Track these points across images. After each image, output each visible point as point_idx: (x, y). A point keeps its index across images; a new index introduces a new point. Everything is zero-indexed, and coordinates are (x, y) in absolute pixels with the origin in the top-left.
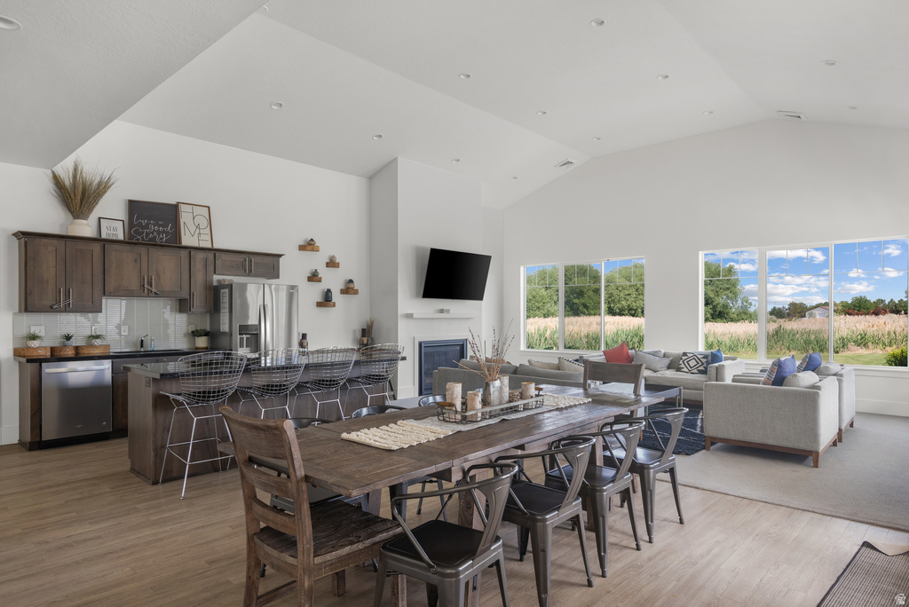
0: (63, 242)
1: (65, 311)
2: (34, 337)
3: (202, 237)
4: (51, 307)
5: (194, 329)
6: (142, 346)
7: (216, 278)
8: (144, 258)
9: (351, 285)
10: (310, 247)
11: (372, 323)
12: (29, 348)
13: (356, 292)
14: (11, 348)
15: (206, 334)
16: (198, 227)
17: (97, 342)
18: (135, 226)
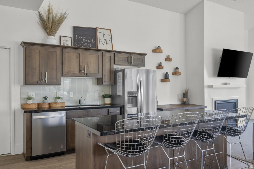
0: (43, 47)
1: (44, 84)
2: (30, 98)
3: (108, 45)
4: (37, 83)
5: (104, 94)
6: (80, 103)
7: (115, 67)
8: (81, 56)
9: (177, 70)
10: (158, 51)
11: (188, 91)
12: (27, 104)
13: (180, 74)
14: (20, 103)
15: (110, 96)
16: (106, 40)
17: (59, 101)
18: (77, 40)
